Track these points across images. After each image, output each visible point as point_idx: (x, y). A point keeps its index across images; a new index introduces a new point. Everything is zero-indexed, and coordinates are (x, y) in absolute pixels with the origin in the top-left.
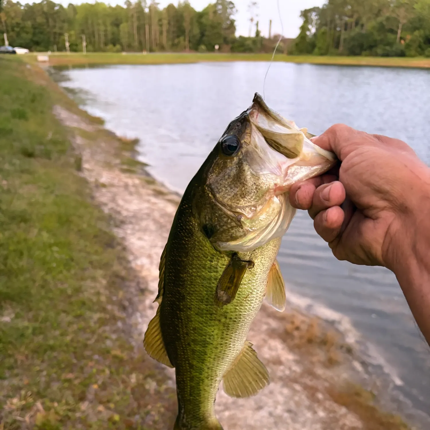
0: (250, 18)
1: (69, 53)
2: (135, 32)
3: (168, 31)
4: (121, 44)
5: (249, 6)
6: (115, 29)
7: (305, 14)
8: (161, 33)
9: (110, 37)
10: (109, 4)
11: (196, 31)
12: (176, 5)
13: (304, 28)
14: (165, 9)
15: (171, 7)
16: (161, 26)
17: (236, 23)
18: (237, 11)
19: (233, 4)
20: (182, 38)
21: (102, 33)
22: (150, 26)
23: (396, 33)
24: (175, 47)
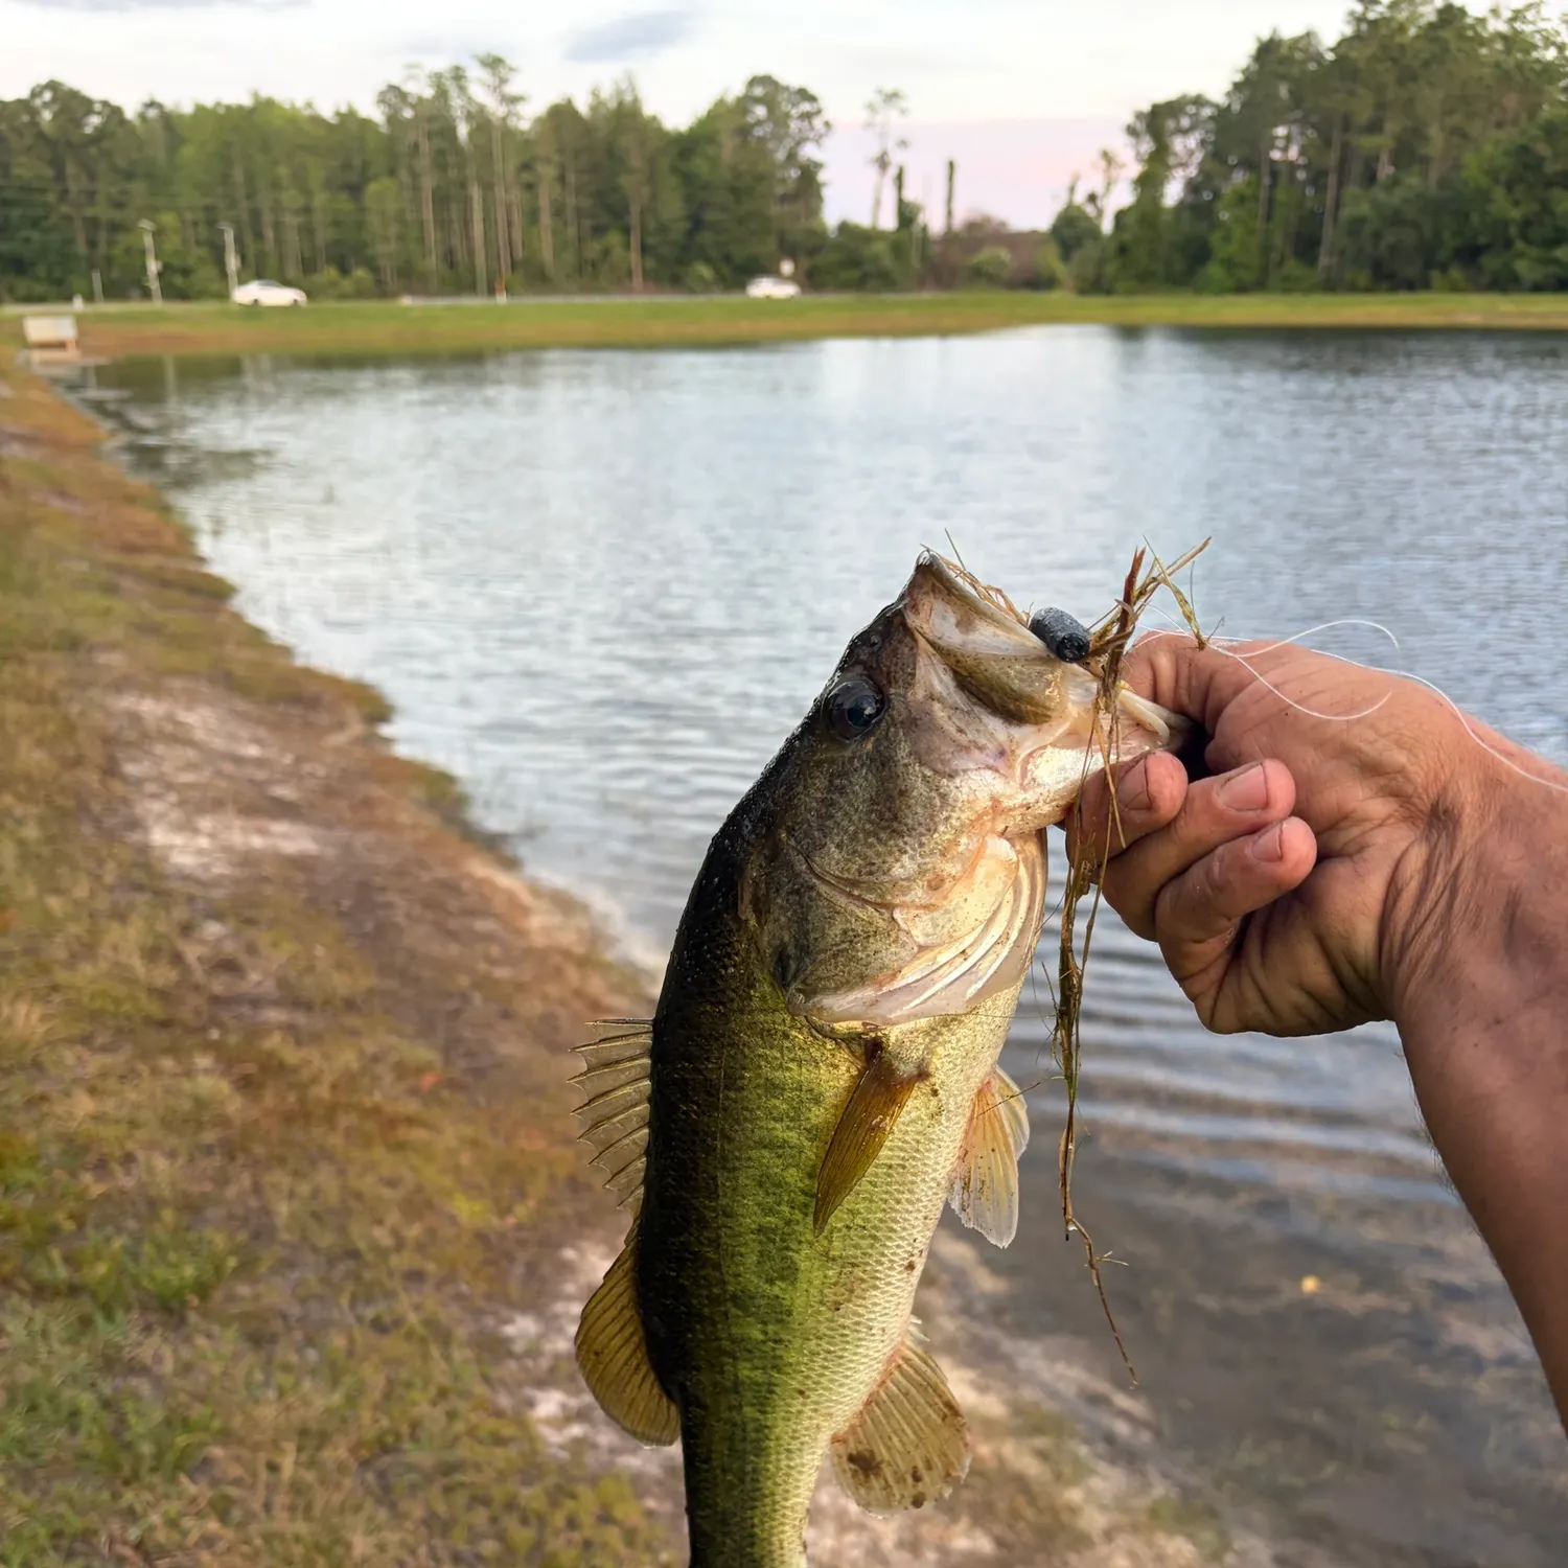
0: (875, 152)
1: (158, 304)
2: (428, 214)
3: (558, 210)
4: (375, 269)
5: (871, 107)
6: (344, 203)
8: (533, 216)
9: (323, 235)
10: (309, 105)
11: (673, 207)
12: (583, 106)
13: (1149, 184)
14: (539, 121)
15: (561, 114)
16: (531, 187)
17: (822, 176)
18: (827, 124)
19: (812, 99)
20: (614, 238)
21: (291, 221)
22: (487, 187)
24: (590, 274)
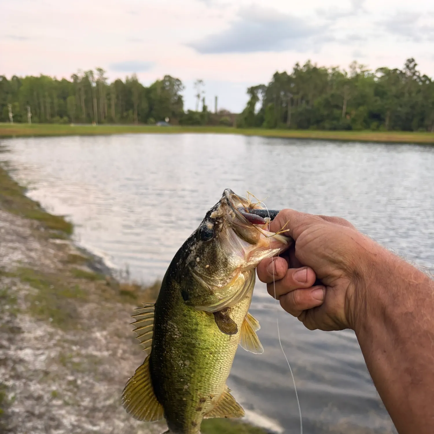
0: (197, 94)
1: (12, 124)
2: (83, 105)
3: (116, 105)
4: (68, 116)
5: (195, 83)
6: (62, 101)
7: (252, 91)
8: (109, 106)
9: (56, 109)
10: (55, 78)
11: (145, 105)
12: (124, 81)
13: (251, 104)
14: (112, 84)
15: (118, 83)
16: (109, 99)
17: (184, 99)
18: (184, 87)
19: (180, 81)
20: (130, 112)
21: (48, 105)
22: (98, 99)
23: (341, 108)
24: (124, 120)
